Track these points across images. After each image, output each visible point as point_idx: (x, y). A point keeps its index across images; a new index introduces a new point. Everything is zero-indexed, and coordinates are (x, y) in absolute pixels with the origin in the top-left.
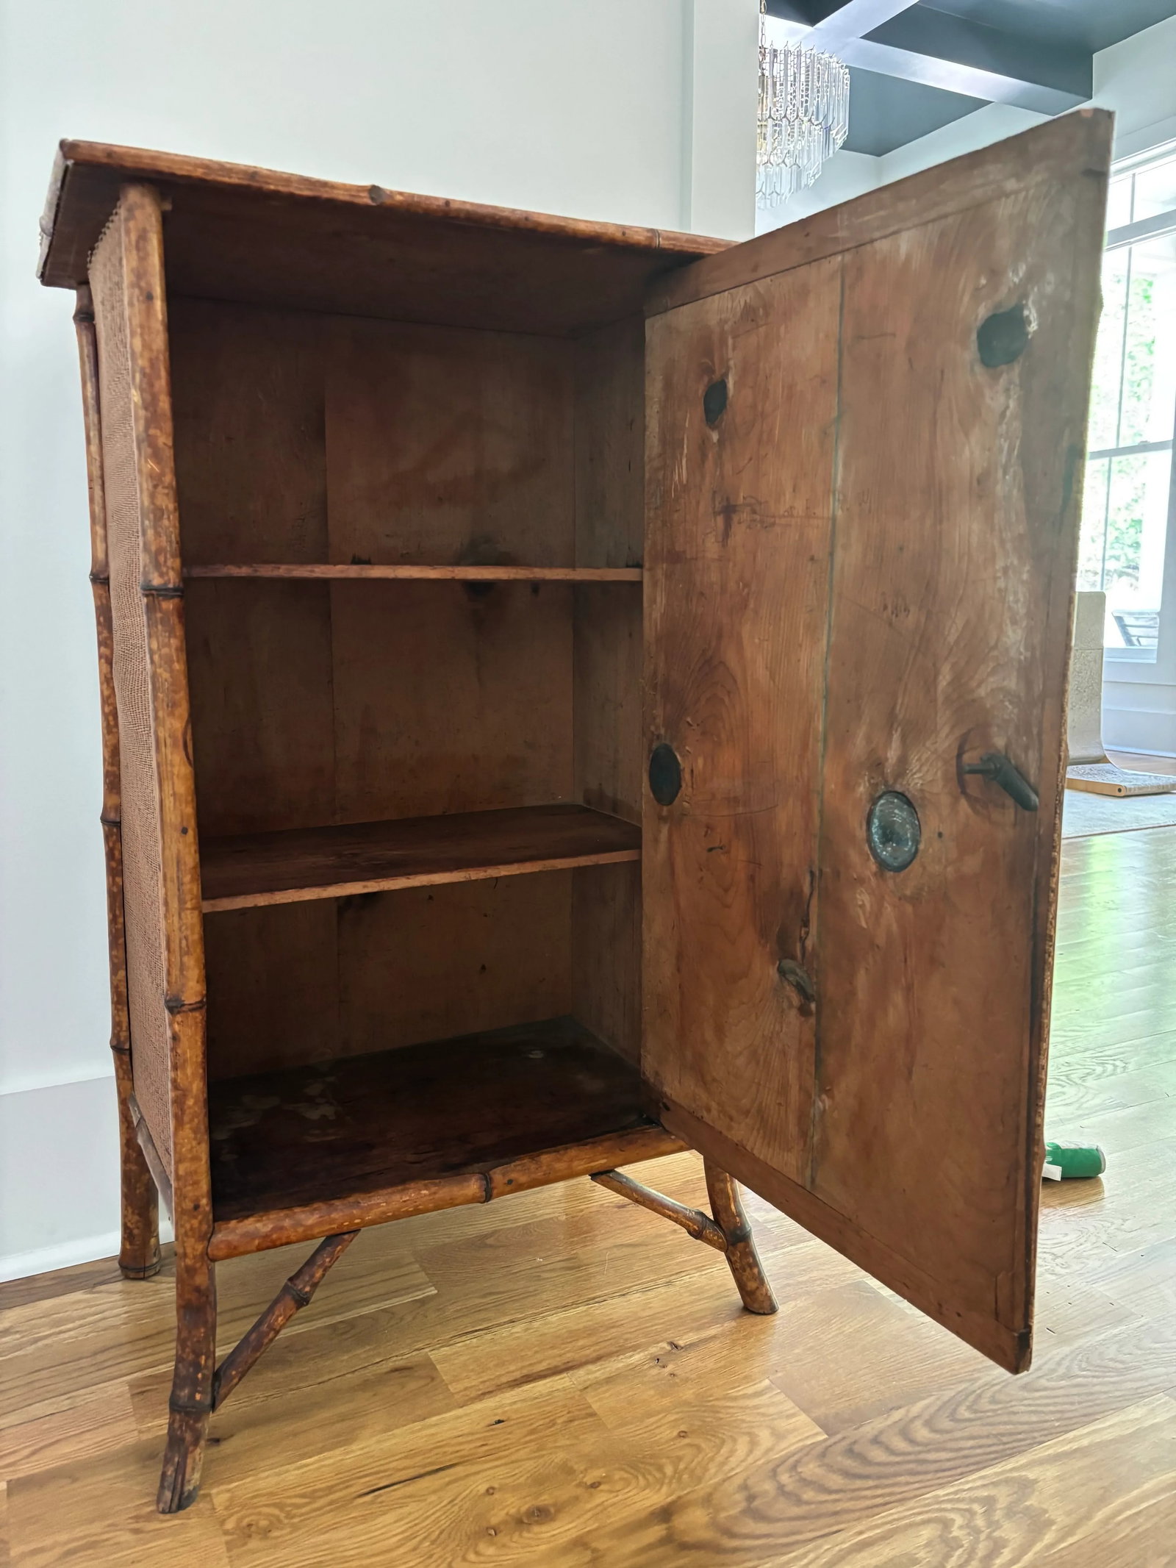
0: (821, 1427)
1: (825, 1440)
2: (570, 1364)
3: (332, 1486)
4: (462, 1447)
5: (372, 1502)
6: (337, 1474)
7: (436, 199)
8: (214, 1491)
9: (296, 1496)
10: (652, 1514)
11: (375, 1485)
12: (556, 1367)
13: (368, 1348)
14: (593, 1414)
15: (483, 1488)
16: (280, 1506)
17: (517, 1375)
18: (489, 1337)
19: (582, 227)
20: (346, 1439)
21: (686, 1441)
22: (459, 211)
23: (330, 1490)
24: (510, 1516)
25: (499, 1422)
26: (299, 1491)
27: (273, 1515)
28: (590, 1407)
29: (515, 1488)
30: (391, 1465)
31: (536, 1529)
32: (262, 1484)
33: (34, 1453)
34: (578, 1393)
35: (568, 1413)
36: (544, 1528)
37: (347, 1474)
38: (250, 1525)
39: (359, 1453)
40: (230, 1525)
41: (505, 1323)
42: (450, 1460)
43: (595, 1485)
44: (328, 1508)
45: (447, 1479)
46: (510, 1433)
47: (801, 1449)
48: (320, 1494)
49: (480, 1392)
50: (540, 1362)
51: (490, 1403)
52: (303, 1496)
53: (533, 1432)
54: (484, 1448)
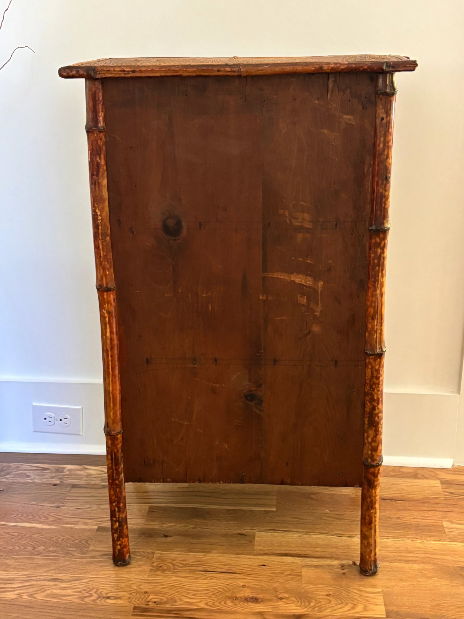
0: (386, 613)
2: (306, 555)
3: (193, 565)
4: (243, 569)
5: (202, 574)
6: (197, 561)
8: (157, 552)
9: (180, 563)
10: (294, 615)
11: (207, 569)
12: (300, 554)
13: (236, 522)
14: (300, 576)
15: (242, 584)
16: (173, 564)
17: (283, 552)
18: (282, 534)
20: (207, 551)
21: (328, 598)
23: (192, 565)
24: (245, 596)
25: (264, 565)
26: (182, 562)
27: (169, 566)
28: (301, 573)
29: (252, 588)
30: (217, 565)
31: (250, 603)
32: (172, 556)
34: (301, 567)
35: (291, 572)
36: (253, 604)
37: (200, 562)
38: (160, 567)
39: (208, 557)
40: (155, 564)
42: (237, 571)
43: (281, 599)
44: (187, 571)
45: (231, 577)
46: (265, 571)
48: (188, 565)
49: (265, 553)
50: (295, 550)
51: (265, 558)
52: (182, 564)
53: (273, 573)
54: (252, 572)
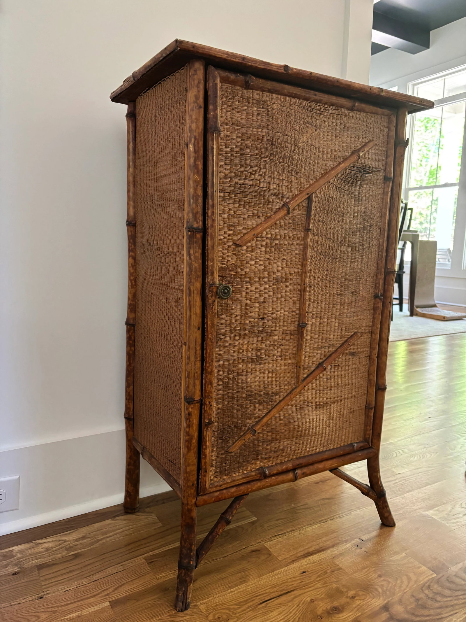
0: (433, 571)
1: (436, 577)
2: (323, 548)
3: (246, 601)
4: (293, 583)
5: (265, 607)
6: (246, 595)
7: (308, 72)
8: (198, 604)
9: (233, 605)
10: (381, 608)
11: (264, 599)
13: (238, 542)
14: (341, 569)
15: (309, 599)
16: (229, 609)
17: (304, 553)
18: (286, 537)
19: (357, 85)
20: (243, 580)
21: (382, 579)
22: (315, 77)
23: (246, 602)
24: (324, 610)
25: (304, 572)
26: (234, 602)
27: (227, 613)
28: (338, 566)
29: (322, 599)
30: (268, 591)
31: (337, 616)
32: (217, 600)
33: (116, 589)
34: (331, 560)
35: (331, 568)
36: (340, 615)
37: (251, 595)
38: (219, 618)
39: (252, 586)
40: (211, 618)
41: (290, 531)
42: (291, 588)
43: (353, 597)
44: (248, 610)
45: (292, 596)
46: (310, 577)
47: (428, 581)
48: (242, 604)
49: (291, 560)
50: (311, 547)
51: (296, 565)
52: (236, 605)
53: (319, 576)
54: (303, 583)
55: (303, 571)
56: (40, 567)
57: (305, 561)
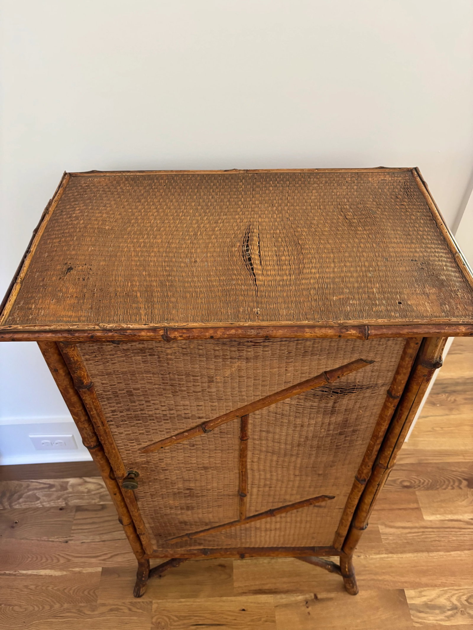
2: (277, 590)
4: (228, 617)
6: (189, 611)
8: (154, 601)
9: (174, 616)
11: (198, 622)
12: (272, 589)
14: (274, 621)
16: (169, 618)
17: (257, 588)
20: (195, 595)
23: (185, 617)
25: (244, 610)
26: (177, 613)
27: (167, 622)
28: (275, 617)
30: (205, 615)
32: (168, 605)
33: (111, 557)
34: (274, 608)
35: (267, 617)
37: (192, 612)
38: (159, 623)
39: (198, 604)
40: (154, 620)
42: (223, 622)
44: (182, 626)
46: (245, 618)
48: (182, 618)
49: (243, 591)
50: (267, 584)
51: (243, 599)
52: (176, 616)
53: (252, 621)
54: (235, 621)
55: (244, 608)
56: (79, 509)
57: (252, 598)
